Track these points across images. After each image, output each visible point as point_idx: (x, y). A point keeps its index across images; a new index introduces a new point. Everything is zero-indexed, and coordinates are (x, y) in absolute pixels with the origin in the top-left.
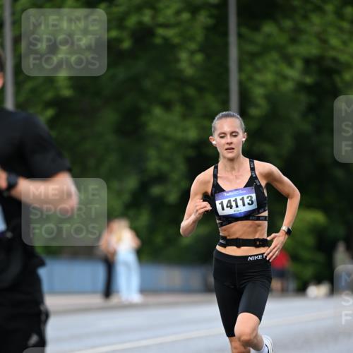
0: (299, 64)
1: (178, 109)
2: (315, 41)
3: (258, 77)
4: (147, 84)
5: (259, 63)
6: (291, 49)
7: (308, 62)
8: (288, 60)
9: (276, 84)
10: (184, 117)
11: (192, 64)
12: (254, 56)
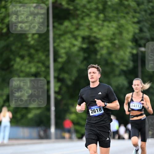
0: (80, 39)
1: (27, 59)
2: (87, 30)
3: (62, 45)
4: (13, 48)
5: (62, 39)
6: (76, 33)
7: (84, 38)
8: (75, 37)
9: (70, 48)
10: (30, 62)
11: (33, 39)
12: (60, 36)
